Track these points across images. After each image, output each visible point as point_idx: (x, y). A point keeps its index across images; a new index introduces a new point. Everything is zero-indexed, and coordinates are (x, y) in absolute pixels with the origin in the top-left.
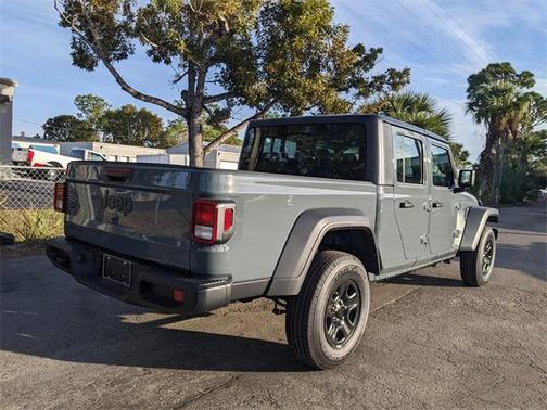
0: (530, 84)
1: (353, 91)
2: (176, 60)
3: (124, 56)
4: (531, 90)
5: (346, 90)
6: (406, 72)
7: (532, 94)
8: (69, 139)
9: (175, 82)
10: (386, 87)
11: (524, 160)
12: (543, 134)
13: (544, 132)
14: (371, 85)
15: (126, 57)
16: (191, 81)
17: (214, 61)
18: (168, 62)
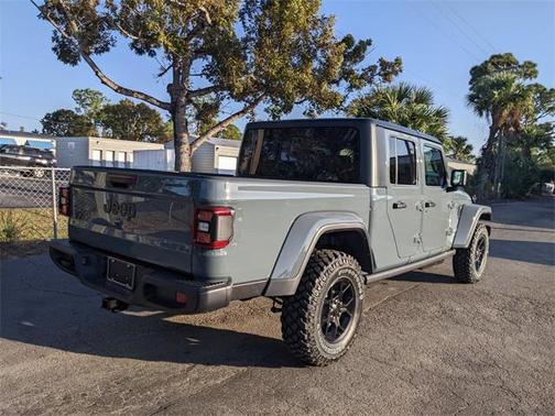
0: (533, 74)
1: (344, 84)
2: (160, 52)
3: (105, 49)
4: (534, 81)
5: (337, 83)
6: (398, 62)
7: (536, 85)
8: (68, 134)
9: (160, 75)
10: (377, 79)
11: (528, 153)
12: (548, 127)
13: (548, 124)
14: (362, 77)
15: (108, 50)
16: (176, 74)
17: (199, 53)
18: (152, 54)
